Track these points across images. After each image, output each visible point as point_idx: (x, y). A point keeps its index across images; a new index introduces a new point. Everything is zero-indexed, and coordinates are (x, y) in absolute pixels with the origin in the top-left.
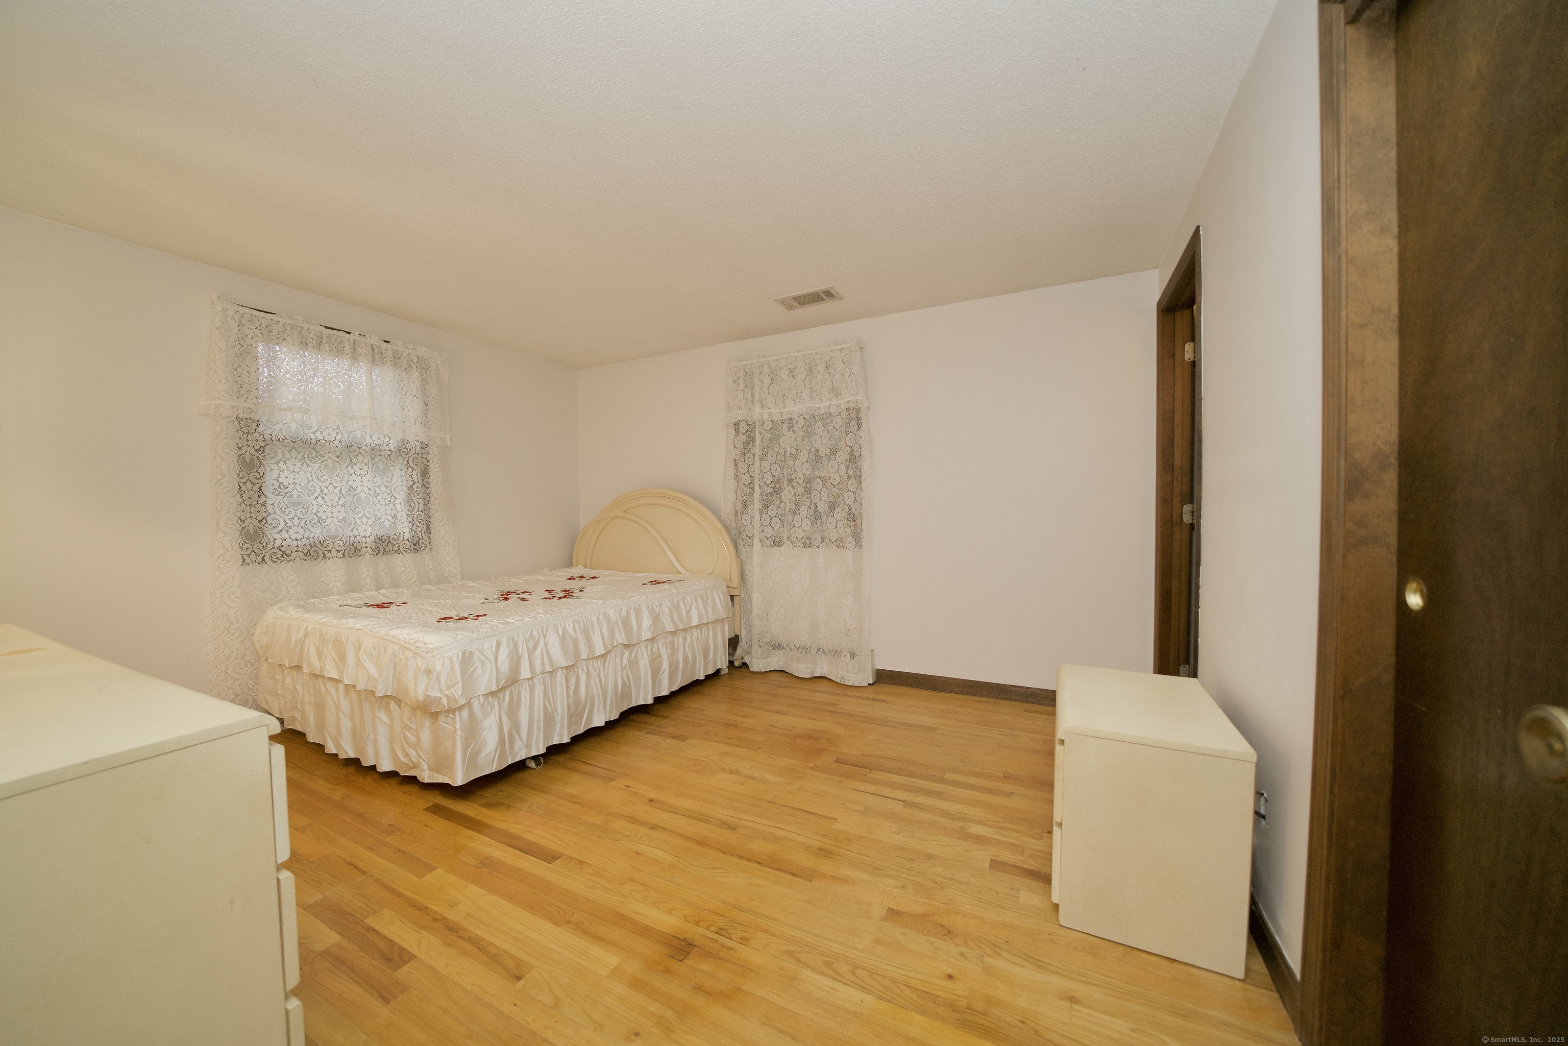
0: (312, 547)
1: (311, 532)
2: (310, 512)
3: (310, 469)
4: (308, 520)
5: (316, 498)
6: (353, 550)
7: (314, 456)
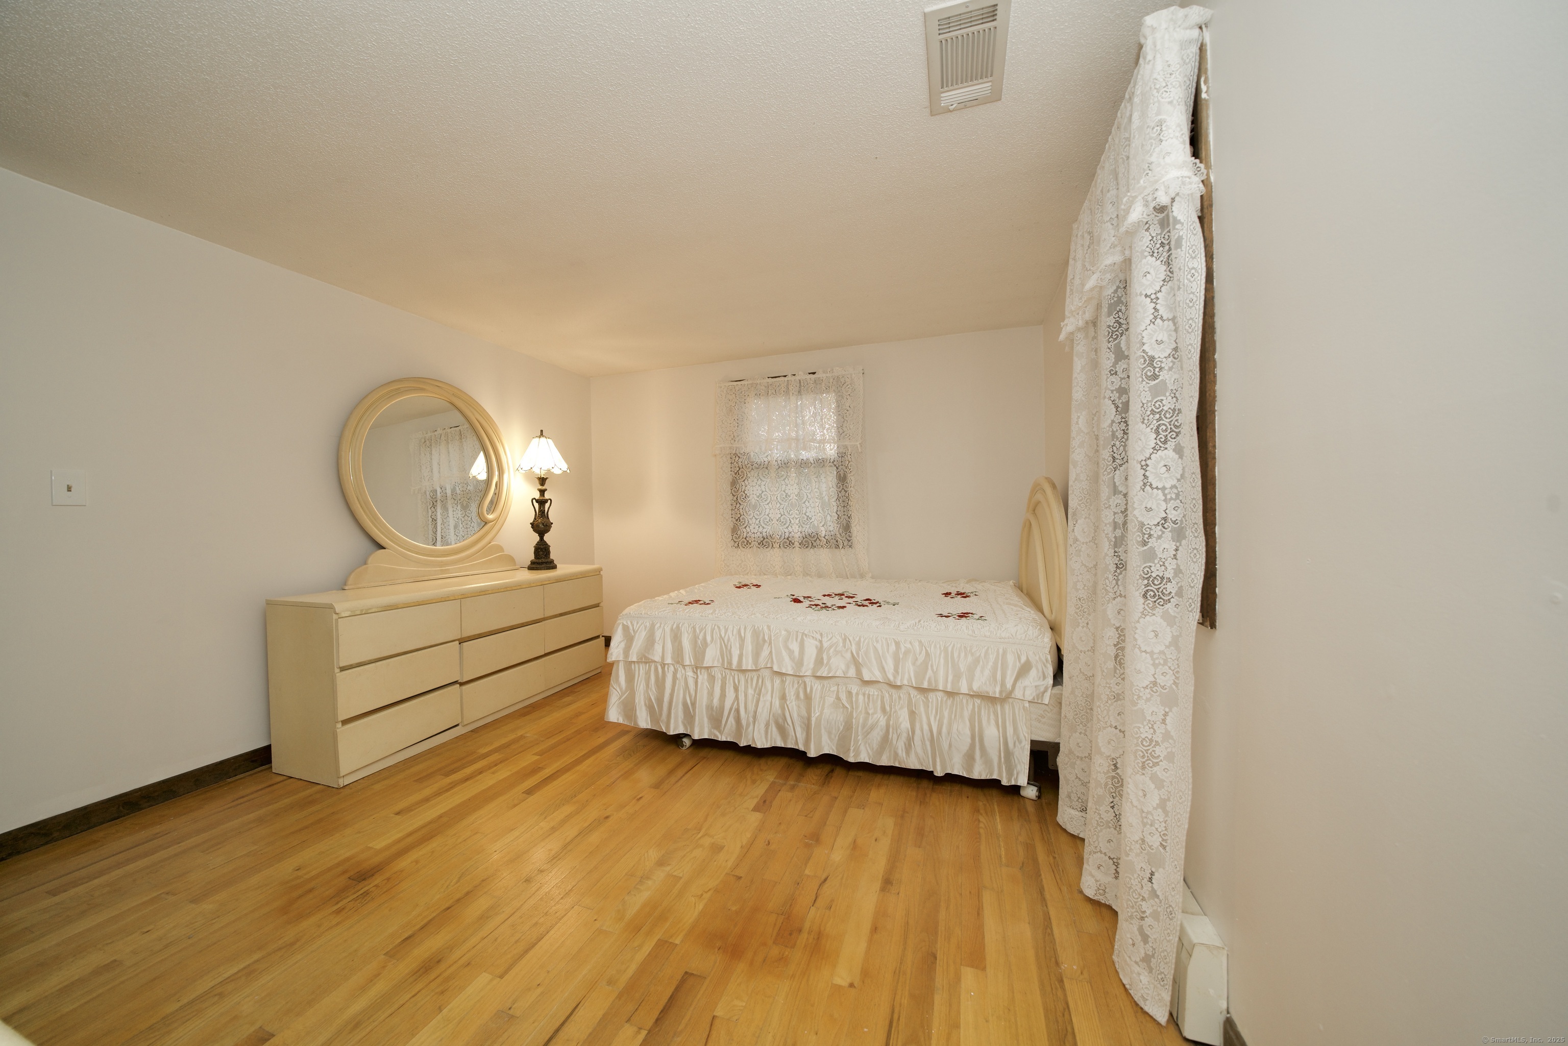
0: (764, 539)
1: (764, 528)
2: (763, 514)
3: (763, 483)
4: (762, 519)
5: (768, 504)
6: (788, 543)
7: (766, 473)
